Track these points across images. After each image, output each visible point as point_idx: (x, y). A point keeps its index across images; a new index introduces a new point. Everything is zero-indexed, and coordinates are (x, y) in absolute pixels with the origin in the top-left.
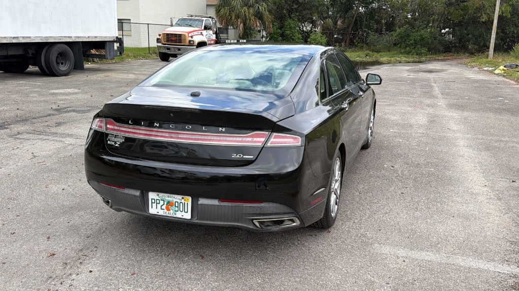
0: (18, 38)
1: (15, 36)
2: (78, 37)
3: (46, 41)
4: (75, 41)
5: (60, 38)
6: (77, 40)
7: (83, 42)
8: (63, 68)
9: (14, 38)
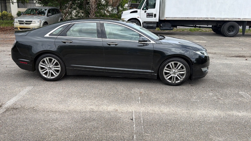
0: (208, 18)
1: (207, 17)
2: (245, 19)
3: (223, 20)
4: (242, 20)
5: (232, 19)
6: (244, 20)
7: (248, 21)
8: (232, 33)
9: (206, 18)
